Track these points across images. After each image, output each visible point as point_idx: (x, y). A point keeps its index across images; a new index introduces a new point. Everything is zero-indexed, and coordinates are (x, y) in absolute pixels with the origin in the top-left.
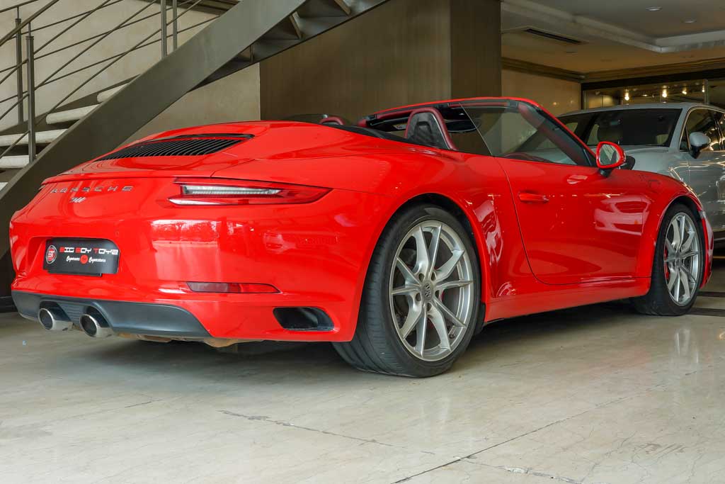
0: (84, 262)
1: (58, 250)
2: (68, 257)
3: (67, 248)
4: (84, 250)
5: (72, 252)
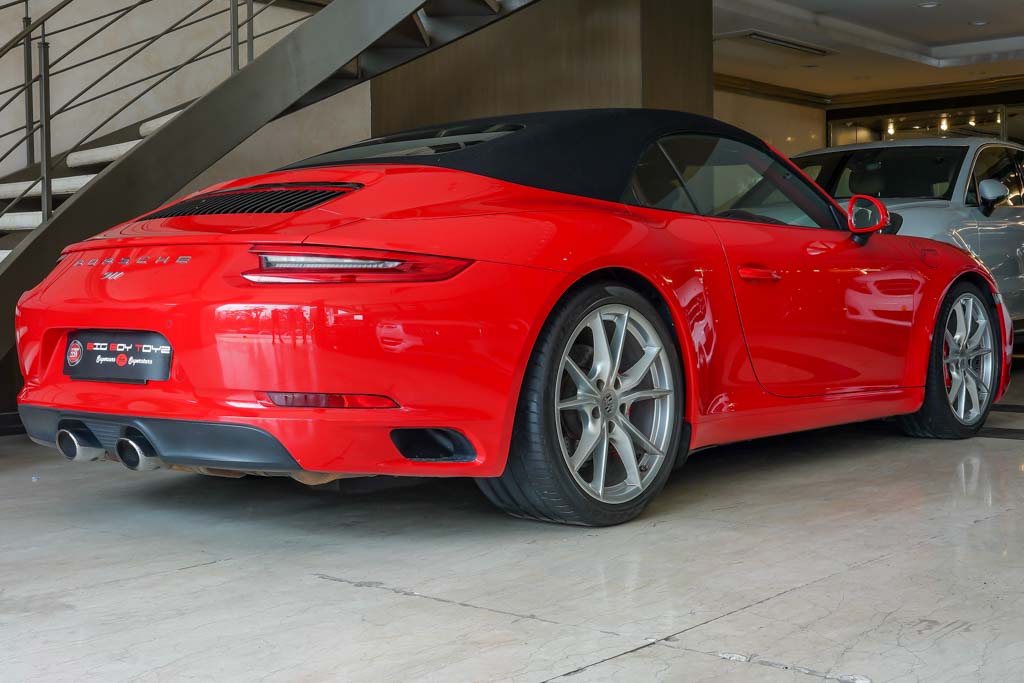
0: (121, 364)
1: (85, 346)
2: (99, 357)
3: (97, 344)
4: (121, 347)
5: (105, 349)
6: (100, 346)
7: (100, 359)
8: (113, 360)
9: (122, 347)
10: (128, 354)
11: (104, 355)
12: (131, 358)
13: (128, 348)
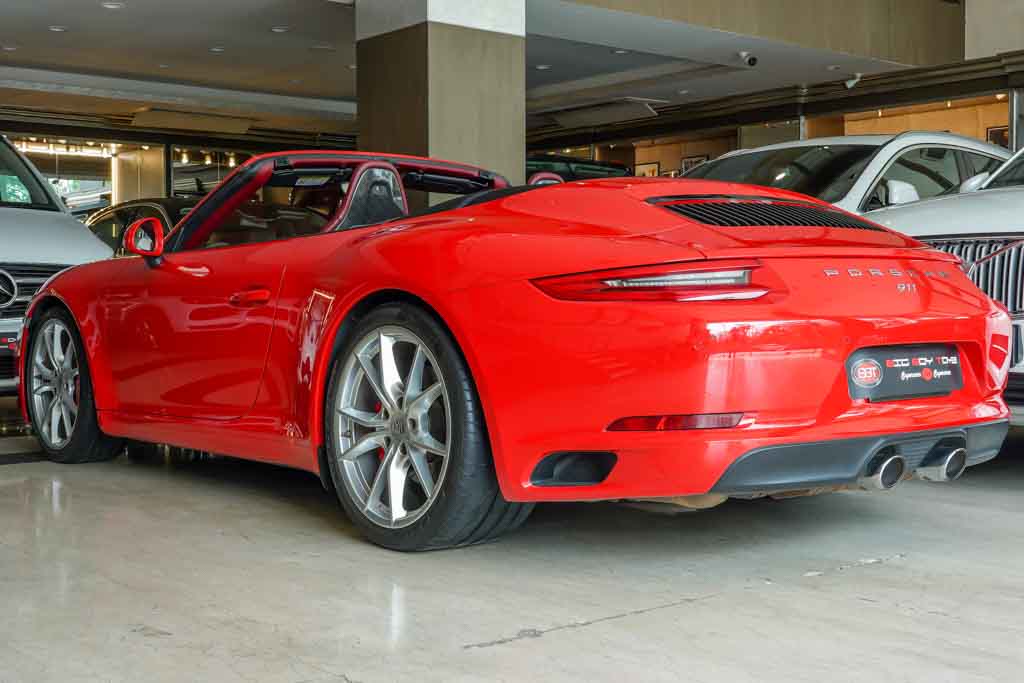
0: (928, 378)
1: (883, 364)
2: (903, 374)
3: (897, 361)
4: (922, 361)
5: (907, 365)
6: (901, 362)
7: (904, 376)
8: (918, 375)
9: (924, 361)
10: (932, 367)
11: (908, 371)
12: (935, 371)
13: (930, 361)
